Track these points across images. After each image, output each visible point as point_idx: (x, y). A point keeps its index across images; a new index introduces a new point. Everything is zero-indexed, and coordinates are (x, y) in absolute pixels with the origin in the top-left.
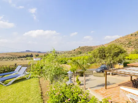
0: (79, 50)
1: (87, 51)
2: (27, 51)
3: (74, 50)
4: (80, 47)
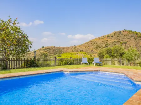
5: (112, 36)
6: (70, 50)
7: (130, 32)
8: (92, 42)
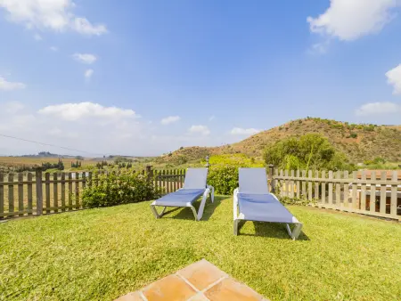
0: (180, 155)
1: (198, 157)
2: (43, 154)
3: (170, 155)
4: (182, 148)
5: (287, 129)
6: (221, 151)
7: (317, 120)
8: (255, 139)
